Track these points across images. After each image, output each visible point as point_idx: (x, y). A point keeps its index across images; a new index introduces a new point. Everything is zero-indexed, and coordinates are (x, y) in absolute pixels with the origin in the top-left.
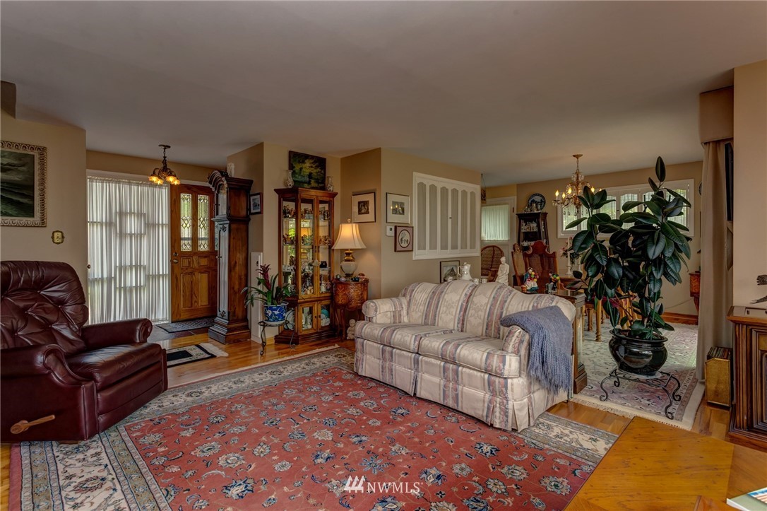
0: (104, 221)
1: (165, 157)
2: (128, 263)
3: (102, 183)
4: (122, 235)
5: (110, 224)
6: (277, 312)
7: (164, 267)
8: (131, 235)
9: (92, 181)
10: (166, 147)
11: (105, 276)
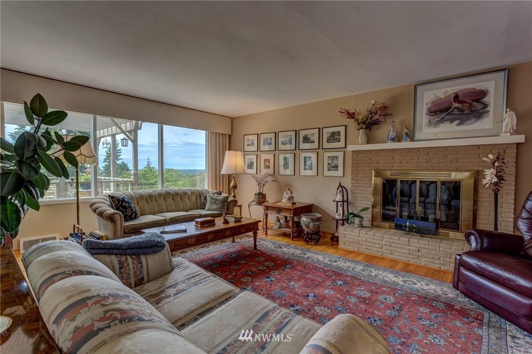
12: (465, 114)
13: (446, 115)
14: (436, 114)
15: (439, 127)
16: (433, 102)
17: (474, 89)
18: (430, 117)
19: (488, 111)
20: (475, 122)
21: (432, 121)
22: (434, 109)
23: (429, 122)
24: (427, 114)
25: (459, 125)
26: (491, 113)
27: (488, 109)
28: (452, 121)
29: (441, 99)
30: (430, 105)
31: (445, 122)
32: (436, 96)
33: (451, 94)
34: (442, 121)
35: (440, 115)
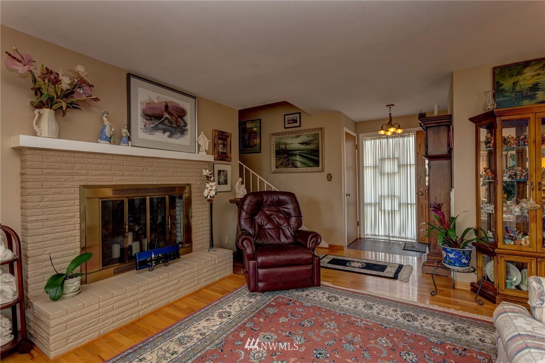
0: (372, 165)
1: (390, 114)
2: (386, 194)
3: (371, 140)
4: (382, 174)
5: (375, 167)
6: (452, 256)
7: (412, 199)
8: (388, 174)
9: (365, 141)
10: (390, 106)
11: (373, 202)
12: (173, 127)
13: (160, 123)
14: (151, 120)
15: (154, 134)
16: (147, 104)
17: (178, 105)
18: (145, 121)
19: (187, 130)
20: (180, 137)
21: (147, 126)
22: (149, 113)
23: (145, 126)
24: (142, 116)
25: (170, 136)
26: (189, 131)
27: (187, 128)
28: (164, 132)
29: (154, 103)
30: (144, 106)
31: (159, 131)
32: (150, 99)
33: (163, 102)
34: (156, 128)
35: (154, 122)
